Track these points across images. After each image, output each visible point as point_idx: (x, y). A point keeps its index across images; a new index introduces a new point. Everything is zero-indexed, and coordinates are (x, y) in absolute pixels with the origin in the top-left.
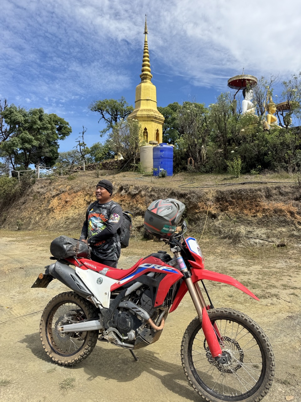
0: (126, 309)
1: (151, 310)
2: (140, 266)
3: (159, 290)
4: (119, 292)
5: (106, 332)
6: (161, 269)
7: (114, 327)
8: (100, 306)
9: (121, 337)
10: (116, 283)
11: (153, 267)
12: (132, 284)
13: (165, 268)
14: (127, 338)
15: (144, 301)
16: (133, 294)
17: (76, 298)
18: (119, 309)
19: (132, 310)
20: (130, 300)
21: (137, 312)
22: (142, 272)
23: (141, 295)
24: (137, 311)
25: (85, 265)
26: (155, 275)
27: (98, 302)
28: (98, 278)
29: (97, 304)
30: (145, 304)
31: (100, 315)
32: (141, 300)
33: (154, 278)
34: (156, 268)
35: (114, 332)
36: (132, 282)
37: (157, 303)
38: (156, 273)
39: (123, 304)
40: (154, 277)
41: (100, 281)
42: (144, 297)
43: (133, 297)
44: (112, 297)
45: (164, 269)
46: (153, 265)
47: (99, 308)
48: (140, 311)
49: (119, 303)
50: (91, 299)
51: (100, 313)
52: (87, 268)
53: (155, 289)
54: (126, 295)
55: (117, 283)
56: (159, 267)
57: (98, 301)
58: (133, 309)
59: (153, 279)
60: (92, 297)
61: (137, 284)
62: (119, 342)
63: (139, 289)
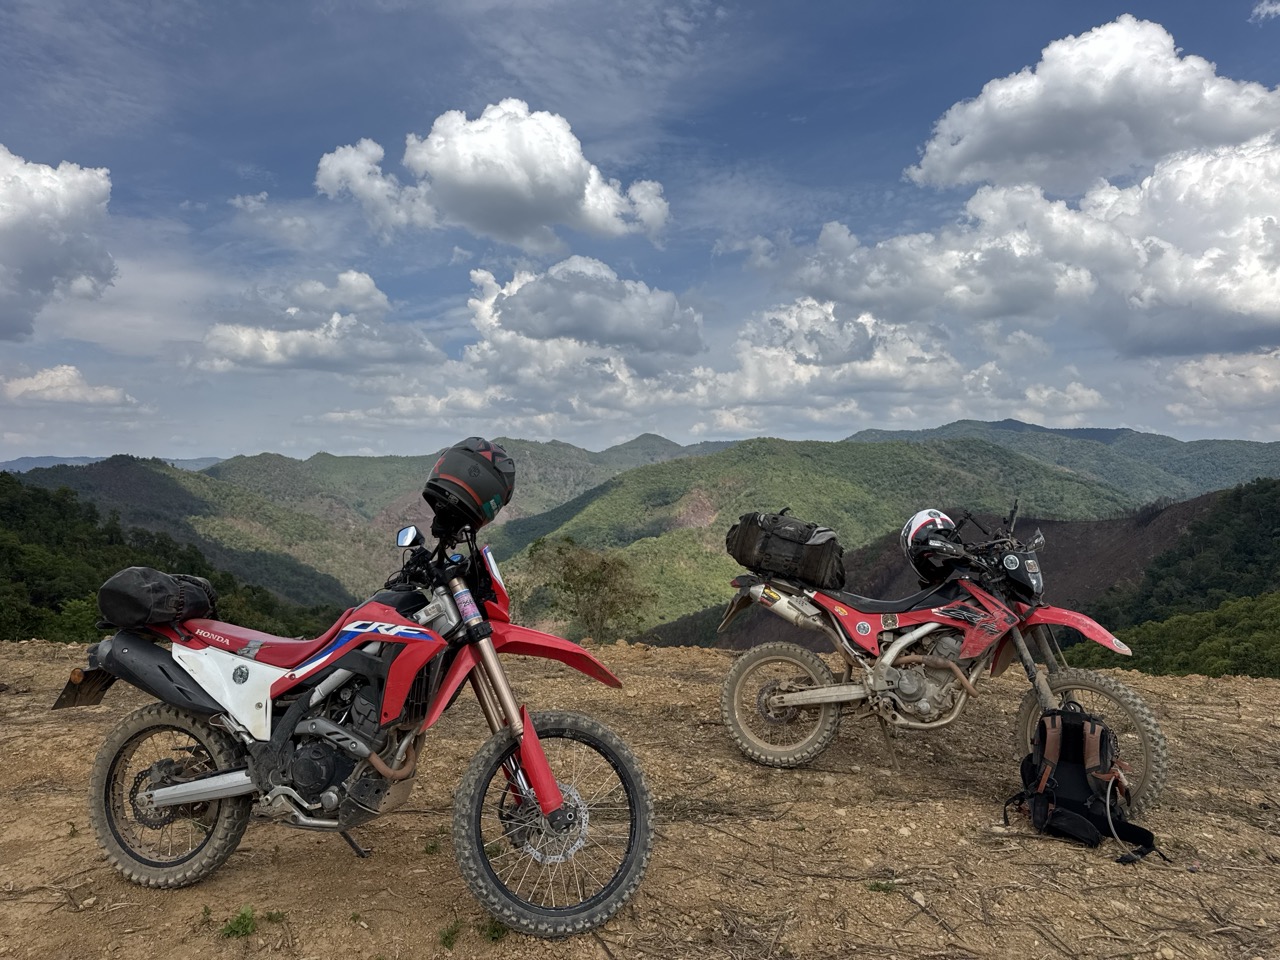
0: (316, 738)
1: (377, 733)
2: (345, 629)
3: (389, 684)
4: (294, 697)
5: (267, 799)
6: (392, 633)
7: (286, 785)
8: (246, 738)
9: (306, 805)
10: (284, 677)
11: (376, 630)
12: (327, 676)
13: (401, 629)
14: (319, 805)
15: (359, 713)
16: (332, 697)
17: (181, 716)
18: (297, 739)
19: (329, 740)
20: (325, 716)
21: (340, 743)
22: (352, 644)
23: (352, 699)
24: (339, 740)
25: (198, 636)
26: (381, 649)
27: (240, 729)
28: (236, 666)
29: (238, 733)
30: (363, 721)
31: (247, 759)
32: (353, 712)
33: (380, 656)
34: (382, 630)
35: (289, 797)
36: (326, 672)
37: (386, 714)
38: (382, 643)
39: (304, 727)
40: (380, 653)
41: (241, 676)
42: (361, 703)
43: (335, 707)
44: (277, 713)
45: (400, 633)
46: (376, 625)
47: (244, 742)
48: (347, 739)
49: (295, 725)
50: (222, 723)
51: (249, 754)
52: (204, 643)
53: (381, 682)
54: (311, 704)
55: (287, 676)
56: (388, 630)
57: (240, 725)
58: (330, 737)
59: (379, 660)
60: (223, 718)
61: (340, 674)
62: (303, 819)
63: (346, 684)
